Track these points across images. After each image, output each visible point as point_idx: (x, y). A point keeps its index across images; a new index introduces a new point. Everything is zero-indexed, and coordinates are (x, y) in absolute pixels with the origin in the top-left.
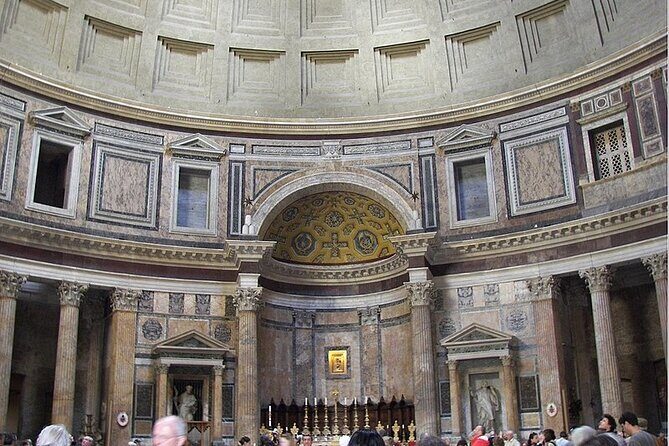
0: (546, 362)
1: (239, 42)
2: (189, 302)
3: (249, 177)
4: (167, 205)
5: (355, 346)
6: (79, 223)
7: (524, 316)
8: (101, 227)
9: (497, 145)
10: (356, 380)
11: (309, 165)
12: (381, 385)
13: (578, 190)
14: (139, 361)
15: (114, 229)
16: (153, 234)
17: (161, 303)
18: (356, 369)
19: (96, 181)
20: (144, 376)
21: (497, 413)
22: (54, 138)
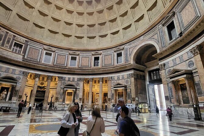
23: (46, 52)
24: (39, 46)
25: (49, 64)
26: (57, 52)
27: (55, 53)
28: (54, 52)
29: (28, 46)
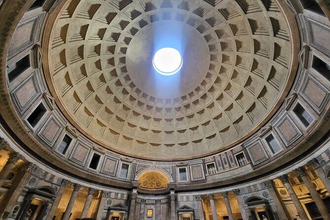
1: (138, 139)
2: (119, 196)
3: (137, 167)
4: (118, 172)
5: (154, 209)
6: (98, 174)
8: (102, 175)
9: (188, 166)
11: (149, 166)
13: (206, 177)
14: (104, 211)
15: (106, 176)
16: (114, 178)
17: (113, 195)
18: (154, 216)
19: (104, 164)
20: (105, 215)
22: (97, 153)
23: (265, 139)
24: (255, 139)
25: (280, 151)
26: (274, 125)
27: (273, 129)
28: (271, 129)
29: (247, 149)
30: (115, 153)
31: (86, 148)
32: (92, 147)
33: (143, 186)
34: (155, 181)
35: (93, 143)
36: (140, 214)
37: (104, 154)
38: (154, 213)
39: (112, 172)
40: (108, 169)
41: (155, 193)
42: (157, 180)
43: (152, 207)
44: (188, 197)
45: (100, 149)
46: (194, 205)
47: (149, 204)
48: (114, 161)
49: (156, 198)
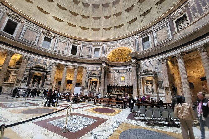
0: (165, 77)
1: (105, 27)
2: (95, 68)
3: (106, 48)
4: (92, 54)
5: (126, 76)
6: (78, 57)
7: (158, 67)
8: (81, 57)
9: (152, 33)
10: (126, 82)
11: (115, 45)
12: (130, 83)
14: (86, 78)
15: (84, 58)
16: (90, 58)
17: (91, 69)
18: (126, 80)
19: (81, 51)
20: (87, 80)
21: (153, 89)
22: (74, 45)
30: (88, 43)
31: (65, 43)
32: (69, 42)
33: (115, 61)
34: (124, 56)
35: (69, 39)
36: (115, 79)
37: (79, 44)
38: (126, 78)
39: (87, 54)
40: (85, 53)
41: (125, 65)
42: (126, 55)
43: (124, 74)
44: (150, 63)
45: (75, 41)
46: (157, 69)
47: (122, 73)
48: (88, 47)
49: (127, 68)
